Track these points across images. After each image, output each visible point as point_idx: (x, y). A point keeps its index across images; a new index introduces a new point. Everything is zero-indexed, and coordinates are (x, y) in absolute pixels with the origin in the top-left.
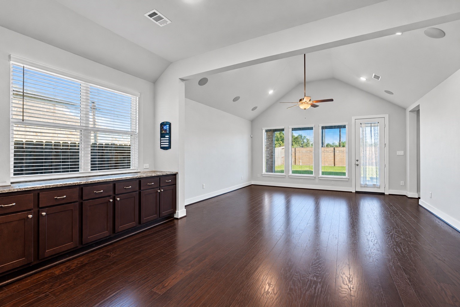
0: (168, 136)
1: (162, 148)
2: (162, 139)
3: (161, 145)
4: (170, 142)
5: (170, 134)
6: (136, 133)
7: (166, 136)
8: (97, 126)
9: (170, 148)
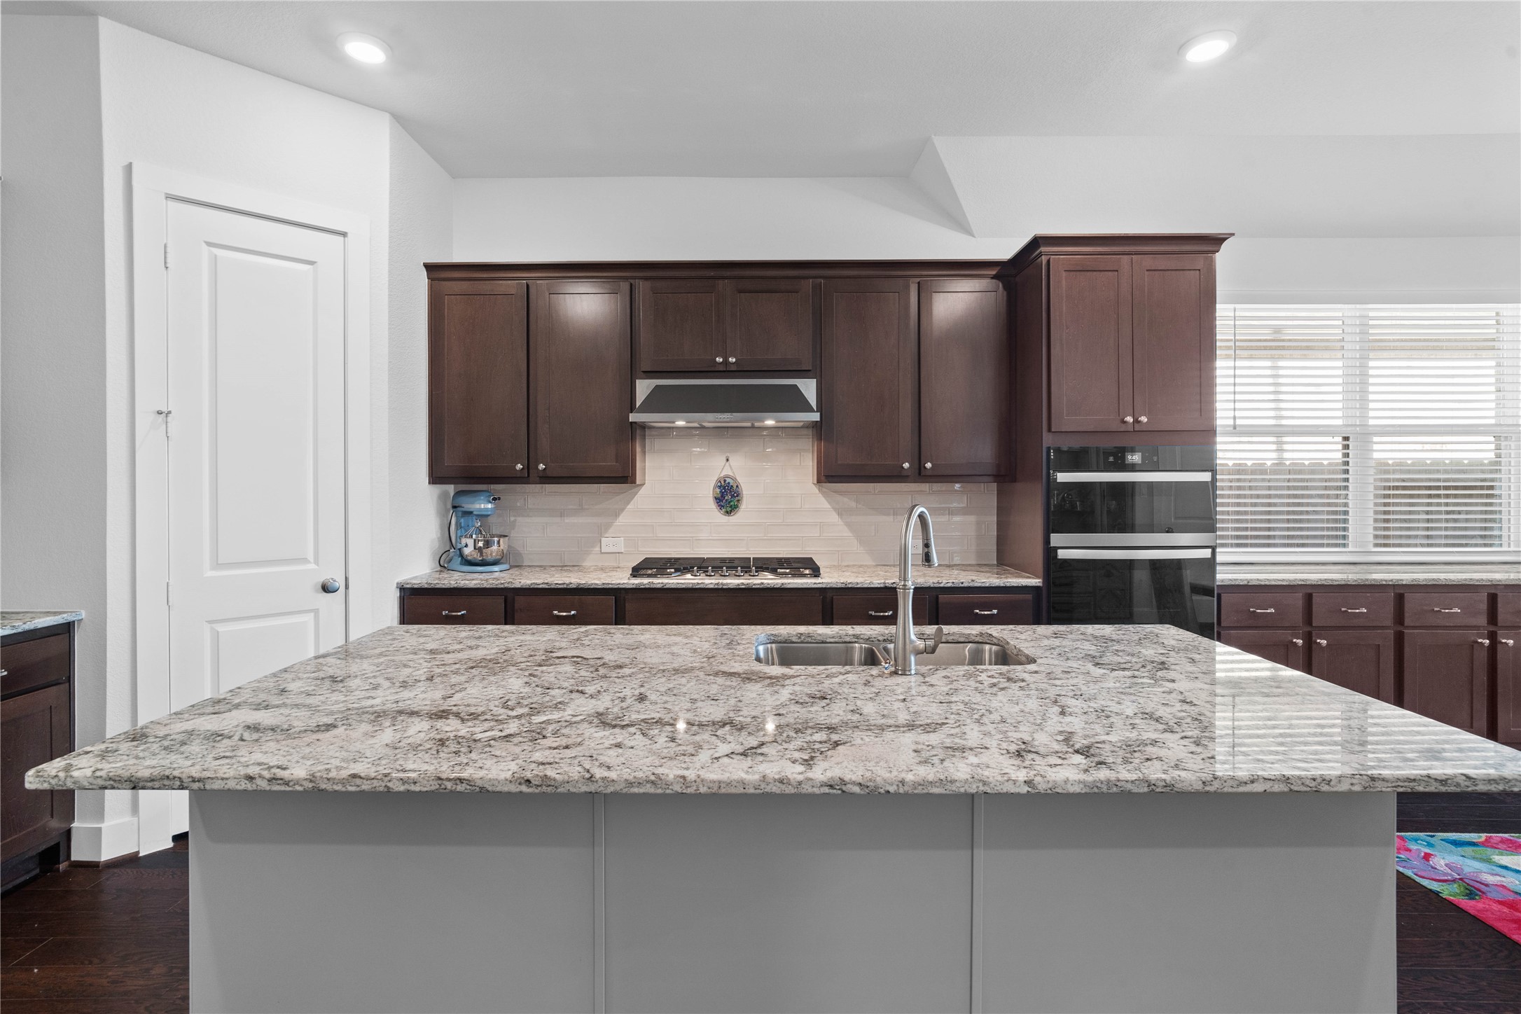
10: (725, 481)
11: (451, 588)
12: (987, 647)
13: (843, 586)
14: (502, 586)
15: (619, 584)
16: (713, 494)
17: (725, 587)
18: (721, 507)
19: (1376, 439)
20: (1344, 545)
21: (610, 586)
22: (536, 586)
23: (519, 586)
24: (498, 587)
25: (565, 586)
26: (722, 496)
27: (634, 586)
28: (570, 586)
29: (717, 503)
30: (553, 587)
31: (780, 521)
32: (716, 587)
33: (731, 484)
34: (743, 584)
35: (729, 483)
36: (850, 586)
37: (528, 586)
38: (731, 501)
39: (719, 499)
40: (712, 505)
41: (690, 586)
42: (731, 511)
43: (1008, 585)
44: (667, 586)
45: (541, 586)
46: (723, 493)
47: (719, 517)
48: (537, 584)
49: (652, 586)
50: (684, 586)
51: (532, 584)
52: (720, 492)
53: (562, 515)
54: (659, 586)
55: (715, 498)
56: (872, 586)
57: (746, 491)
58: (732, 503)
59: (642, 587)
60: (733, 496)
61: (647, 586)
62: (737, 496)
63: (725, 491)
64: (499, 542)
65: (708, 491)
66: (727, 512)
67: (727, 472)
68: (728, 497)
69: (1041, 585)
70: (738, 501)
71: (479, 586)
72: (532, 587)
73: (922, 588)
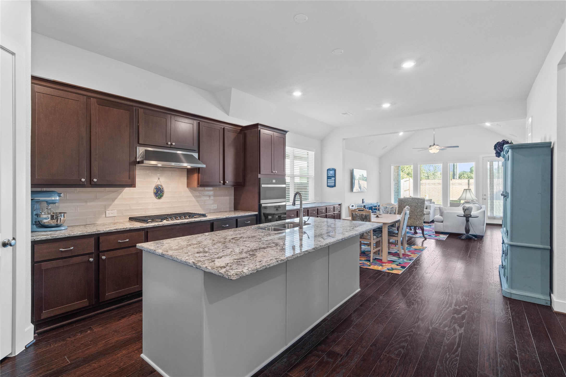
0: (334, 178)
1: (328, 186)
2: (328, 180)
3: (327, 184)
4: (335, 182)
5: (335, 176)
6: (313, 177)
7: (332, 178)
8: (295, 174)
9: (335, 187)
10: (158, 186)
11: (65, 237)
12: (286, 225)
13: (216, 219)
14: (94, 233)
15: (147, 226)
16: (153, 191)
17: (183, 223)
18: (157, 196)
19: (295, 178)
20: (289, 201)
21: (143, 227)
22: (111, 231)
23: (103, 232)
24: (92, 233)
25: (124, 229)
26: (157, 192)
27: (152, 226)
28: (127, 229)
29: (155, 195)
30: (119, 230)
31: (177, 201)
32: (181, 223)
33: (160, 188)
34: (189, 221)
35: (159, 187)
36: (218, 218)
37: (107, 232)
38: (160, 194)
39: (156, 193)
40: (153, 195)
41: (172, 224)
42: (160, 197)
43: (252, 214)
44: (164, 225)
45: (113, 231)
46: (157, 191)
47: (156, 200)
48: (111, 230)
49: (159, 225)
50: (170, 224)
51: (109, 230)
52: (156, 190)
53: (86, 202)
54: (162, 225)
55: (154, 193)
56: (223, 218)
57: (165, 190)
58: (161, 195)
59: (156, 226)
60: (161, 192)
61: (157, 226)
62: (163, 192)
63: (158, 190)
64: (64, 216)
65: (151, 190)
66: (159, 198)
67: (159, 183)
68: (159, 192)
69: (258, 214)
70: (163, 194)
71: (82, 234)
72: (109, 232)
73: (234, 217)
